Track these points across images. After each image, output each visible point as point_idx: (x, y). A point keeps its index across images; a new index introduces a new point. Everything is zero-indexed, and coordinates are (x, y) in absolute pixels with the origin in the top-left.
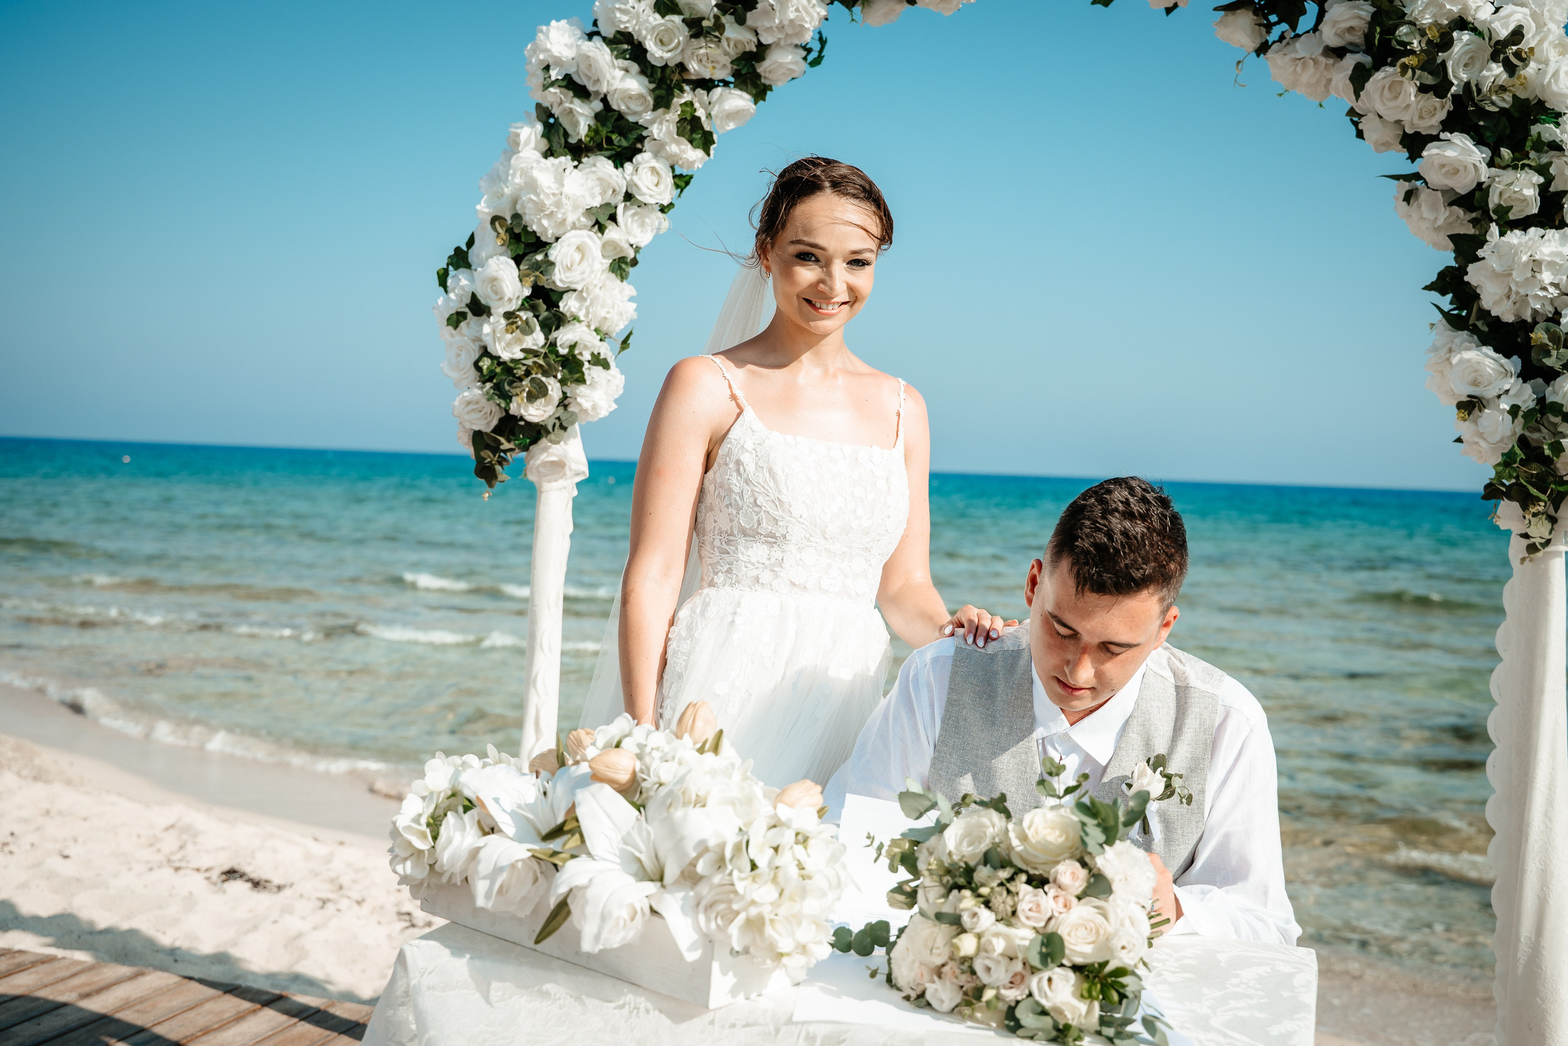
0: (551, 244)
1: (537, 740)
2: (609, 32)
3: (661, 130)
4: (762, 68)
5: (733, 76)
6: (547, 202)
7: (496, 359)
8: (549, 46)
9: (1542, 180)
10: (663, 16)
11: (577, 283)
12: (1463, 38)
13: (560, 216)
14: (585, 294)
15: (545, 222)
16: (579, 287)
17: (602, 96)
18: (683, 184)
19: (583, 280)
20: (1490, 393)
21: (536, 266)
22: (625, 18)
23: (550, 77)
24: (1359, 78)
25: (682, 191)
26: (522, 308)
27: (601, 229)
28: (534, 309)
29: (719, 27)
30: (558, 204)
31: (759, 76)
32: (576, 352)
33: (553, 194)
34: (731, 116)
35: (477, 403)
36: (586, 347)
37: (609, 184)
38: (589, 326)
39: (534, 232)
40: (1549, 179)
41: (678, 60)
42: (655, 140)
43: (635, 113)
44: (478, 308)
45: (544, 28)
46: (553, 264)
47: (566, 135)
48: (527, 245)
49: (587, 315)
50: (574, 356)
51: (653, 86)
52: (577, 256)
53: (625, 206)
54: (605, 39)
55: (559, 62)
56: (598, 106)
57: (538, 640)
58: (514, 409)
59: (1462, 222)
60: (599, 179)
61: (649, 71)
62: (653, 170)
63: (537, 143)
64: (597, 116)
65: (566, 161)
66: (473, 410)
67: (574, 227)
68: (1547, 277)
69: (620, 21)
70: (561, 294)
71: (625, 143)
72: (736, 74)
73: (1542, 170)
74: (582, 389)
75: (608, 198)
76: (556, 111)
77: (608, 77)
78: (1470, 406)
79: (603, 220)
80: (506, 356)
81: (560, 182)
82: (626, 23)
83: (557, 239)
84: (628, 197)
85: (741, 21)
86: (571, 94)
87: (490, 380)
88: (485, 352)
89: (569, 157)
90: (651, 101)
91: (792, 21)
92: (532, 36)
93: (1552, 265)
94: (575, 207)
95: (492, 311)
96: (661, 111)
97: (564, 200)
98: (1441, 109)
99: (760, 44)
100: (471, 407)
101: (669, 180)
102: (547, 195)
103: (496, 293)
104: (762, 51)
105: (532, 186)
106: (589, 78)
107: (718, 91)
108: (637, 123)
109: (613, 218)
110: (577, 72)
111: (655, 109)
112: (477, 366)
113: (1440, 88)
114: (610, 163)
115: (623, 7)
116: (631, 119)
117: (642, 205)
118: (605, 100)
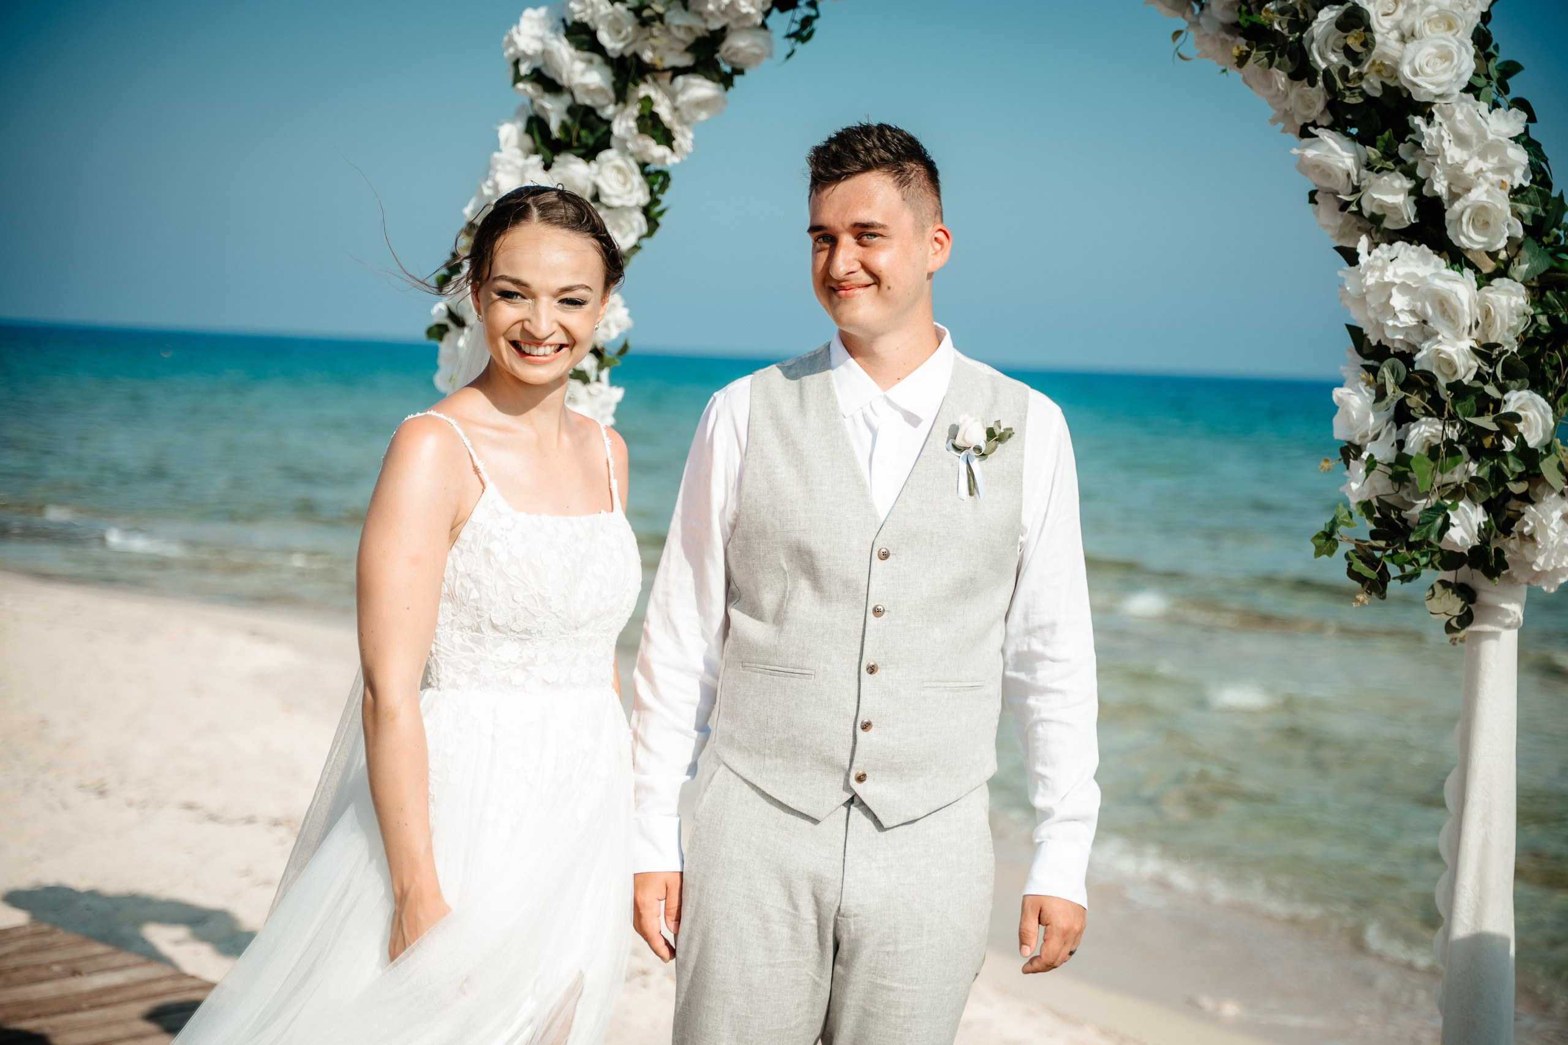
3: (623, 126)
4: (720, 54)
9: (1409, 184)
20: (1357, 438)
22: (582, 7)
23: (519, 71)
31: (720, 62)
34: (700, 105)
40: (1420, 183)
41: (631, 50)
43: (600, 107)
47: (546, 131)
51: (613, 78)
56: (569, 100)
59: (1343, 232)
61: (608, 62)
63: (520, 140)
64: (567, 112)
68: (1399, 301)
73: (1409, 172)
78: (1350, 451)
84: (597, 198)
85: (686, 6)
86: (540, 88)
90: (612, 95)
93: (1405, 288)
99: (711, 29)
104: (716, 35)
110: (545, 66)
111: (617, 101)
113: (1309, 75)
114: (579, 161)
116: (597, 113)
117: (610, 207)
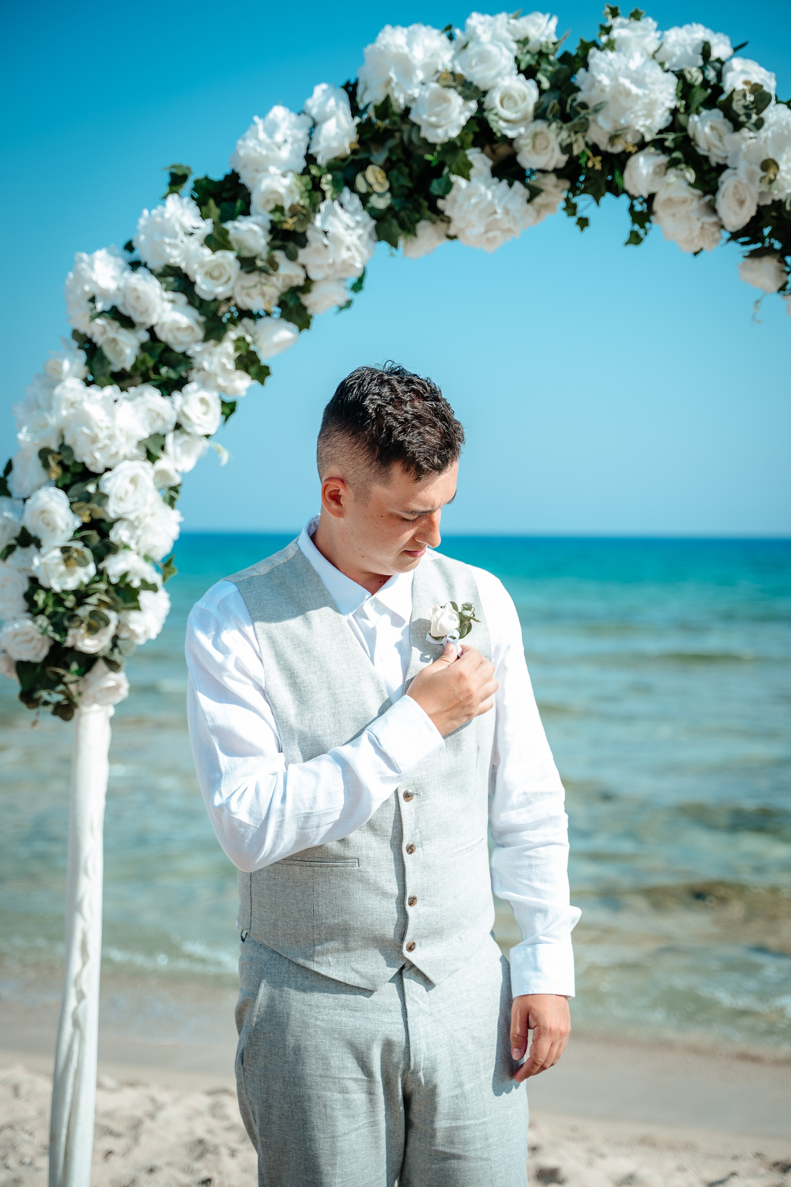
0: (101, 475)
1: (84, 964)
2: (157, 265)
3: (211, 363)
4: (307, 300)
5: (279, 306)
6: (102, 435)
7: (48, 590)
8: (95, 278)
10: (214, 251)
11: (130, 512)
13: (113, 449)
14: (136, 523)
15: (98, 455)
16: (132, 517)
17: (148, 326)
18: (227, 411)
19: (135, 510)
21: (88, 498)
22: (175, 253)
23: (95, 308)
25: (226, 419)
26: (73, 539)
27: (151, 457)
28: (83, 539)
29: (273, 264)
30: (111, 437)
31: (304, 308)
32: (128, 579)
33: (107, 428)
34: (277, 345)
35: (27, 634)
36: (136, 574)
37: (158, 415)
38: (138, 554)
39: (83, 464)
41: (228, 294)
42: (204, 369)
43: (181, 343)
44: (27, 540)
45: (85, 256)
46: (105, 497)
47: (109, 363)
48: (74, 475)
49: (137, 543)
50: (128, 585)
51: (202, 319)
52: (131, 487)
53: (175, 436)
54: (152, 271)
55: (105, 293)
56: (145, 337)
57: (82, 863)
58: (69, 642)
60: (150, 410)
61: (197, 304)
62: (203, 401)
64: (143, 347)
65: (111, 391)
66: (23, 642)
67: (125, 458)
69: (171, 256)
70: (111, 525)
71: (173, 375)
72: (282, 304)
74: (133, 616)
75: (159, 427)
76: (99, 340)
77: (159, 310)
79: (154, 450)
80: (57, 588)
81: (111, 414)
82: (176, 259)
83: (108, 470)
84: (178, 426)
85: (292, 257)
86: (116, 324)
87: (42, 612)
88: (34, 583)
89: (116, 388)
90: (200, 333)
91: (344, 262)
92: (72, 264)
94: (129, 438)
95: (43, 543)
96: (212, 342)
97: (118, 433)
99: (308, 279)
100: (18, 639)
101: (216, 409)
102: (101, 429)
103: (48, 525)
104: (309, 284)
105: (84, 419)
106: (135, 309)
107: (262, 322)
108: (184, 354)
109: (163, 448)
110: (124, 304)
111: (206, 339)
112: (29, 597)
114: (157, 393)
115: (173, 241)
116: (178, 349)
117: (188, 434)
118: (151, 330)
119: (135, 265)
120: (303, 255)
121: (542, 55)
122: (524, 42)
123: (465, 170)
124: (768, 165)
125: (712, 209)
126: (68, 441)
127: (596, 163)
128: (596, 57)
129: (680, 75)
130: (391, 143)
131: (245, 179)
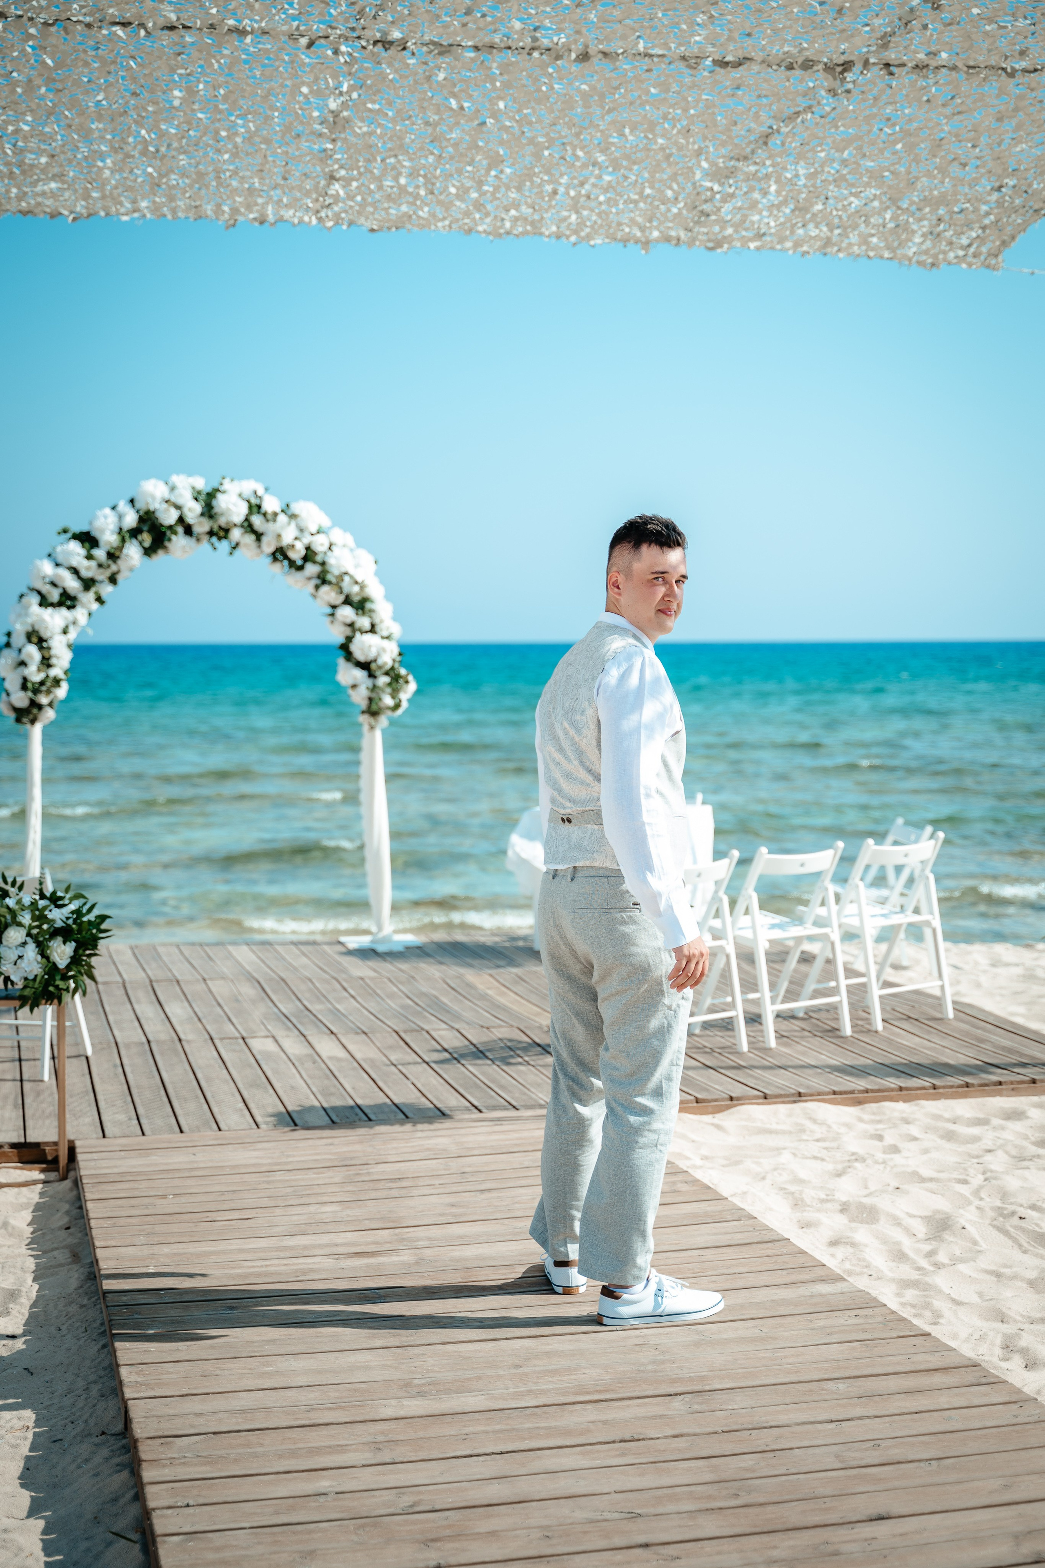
0: (48, 640)
2: (66, 564)
6: (49, 626)
7: (30, 682)
8: (42, 569)
9: (369, 621)
10: (87, 560)
11: (57, 653)
12: (347, 579)
13: (52, 631)
14: (59, 657)
15: (47, 633)
16: (57, 655)
18: (90, 615)
20: (358, 682)
21: (44, 648)
24: (317, 587)
25: (89, 618)
26: (39, 663)
27: (65, 633)
28: (43, 663)
29: (109, 566)
30: (52, 626)
32: (56, 677)
33: (50, 623)
34: (108, 592)
35: (21, 698)
36: (58, 675)
37: (67, 618)
38: (59, 668)
39: (42, 636)
42: (82, 602)
44: (23, 664)
46: (50, 647)
48: (39, 640)
50: (56, 679)
52: (57, 644)
53: (72, 625)
54: (64, 568)
55: (48, 576)
56: (61, 591)
58: (37, 700)
59: (348, 631)
60: (64, 616)
64: (61, 595)
65: (50, 610)
71: (72, 604)
72: (110, 578)
75: (67, 622)
76: (44, 591)
77: (68, 581)
78: (354, 686)
79: (66, 631)
80: (33, 680)
81: (50, 618)
82: (74, 564)
83: (51, 639)
84: (74, 623)
85: (115, 562)
87: (27, 689)
88: (25, 680)
89: (52, 608)
91: (132, 564)
94: (58, 627)
95: (28, 664)
97: (54, 625)
98: (342, 598)
101: (86, 615)
103: (30, 658)
104: (118, 572)
105: (43, 621)
106: (58, 581)
107: (103, 585)
109: (68, 630)
112: (24, 684)
113: (341, 593)
119: (57, 565)
120: (119, 562)
121: (199, 493)
122: (193, 488)
123: (175, 533)
124: (279, 536)
125: (259, 547)
126: (37, 628)
127: (222, 534)
128: (219, 496)
129: (248, 501)
130: (149, 523)
131: (94, 533)
